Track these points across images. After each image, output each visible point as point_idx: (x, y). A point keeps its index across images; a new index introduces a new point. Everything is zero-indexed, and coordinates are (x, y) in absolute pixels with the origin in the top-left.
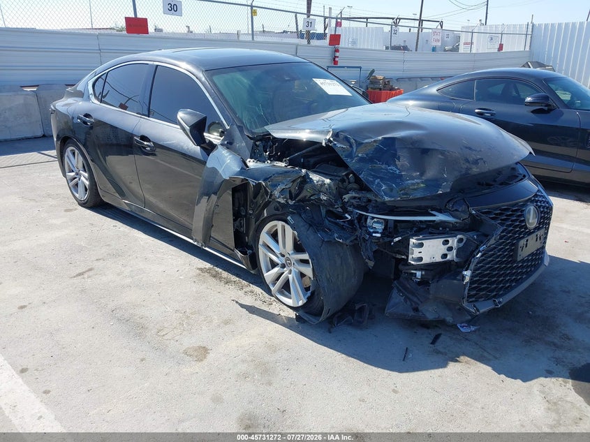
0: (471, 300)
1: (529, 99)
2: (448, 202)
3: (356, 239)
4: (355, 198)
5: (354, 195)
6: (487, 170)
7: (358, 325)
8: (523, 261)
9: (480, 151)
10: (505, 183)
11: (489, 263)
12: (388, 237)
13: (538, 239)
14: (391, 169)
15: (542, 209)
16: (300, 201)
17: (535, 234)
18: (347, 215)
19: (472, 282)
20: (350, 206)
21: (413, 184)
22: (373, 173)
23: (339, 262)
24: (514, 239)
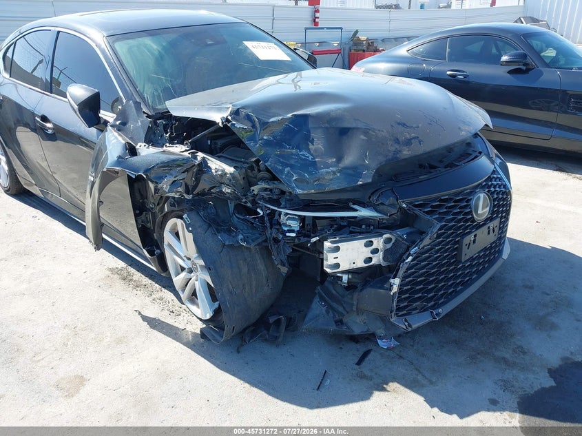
0: (400, 313)
1: (505, 58)
2: (372, 194)
3: (266, 241)
4: (265, 190)
5: (264, 185)
6: (422, 152)
7: (274, 341)
8: (472, 259)
9: (418, 127)
10: (450, 166)
11: (423, 267)
12: (305, 236)
13: (491, 231)
14: (303, 155)
15: (495, 196)
16: (198, 194)
17: (486, 227)
18: (258, 210)
19: (401, 292)
20: (260, 199)
21: (328, 173)
22: (282, 160)
23: (245, 270)
24: (458, 235)
